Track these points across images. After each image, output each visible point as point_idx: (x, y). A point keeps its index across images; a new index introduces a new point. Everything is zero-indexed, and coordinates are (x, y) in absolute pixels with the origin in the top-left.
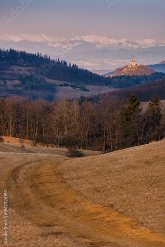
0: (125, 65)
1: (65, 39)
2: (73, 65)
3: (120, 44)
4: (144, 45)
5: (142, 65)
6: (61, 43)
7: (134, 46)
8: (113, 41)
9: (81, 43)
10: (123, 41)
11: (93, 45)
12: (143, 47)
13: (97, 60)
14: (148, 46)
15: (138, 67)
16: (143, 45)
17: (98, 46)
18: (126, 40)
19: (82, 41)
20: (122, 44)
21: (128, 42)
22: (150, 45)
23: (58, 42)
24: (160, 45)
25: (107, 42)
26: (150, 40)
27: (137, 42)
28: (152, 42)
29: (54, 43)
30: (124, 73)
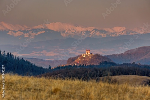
0: (79, 54)
1: (26, 27)
2: (8, 53)
3: (88, 32)
4: (114, 33)
5: (97, 54)
6: (23, 31)
7: (102, 35)
8: (79, 29)
9: (44, 32)
10: (90, 29)
11: (58, 33)
12: (113, 36)
13: (61, 50)
14: (118, 35)
15: (92, 57)
16: (112, 33)
17: (64, 35)
18: (93, 28)
19: (46, 30)
20: (89, 32)
21: (96, 30)
22: (120, 33)
23: (20, 30)
24: (131, 34)
25: (74, 30)
26: (120, 28)
27: (106, 30)
28: (122, 30)
29: (15, 32)
30: (77, 63)
